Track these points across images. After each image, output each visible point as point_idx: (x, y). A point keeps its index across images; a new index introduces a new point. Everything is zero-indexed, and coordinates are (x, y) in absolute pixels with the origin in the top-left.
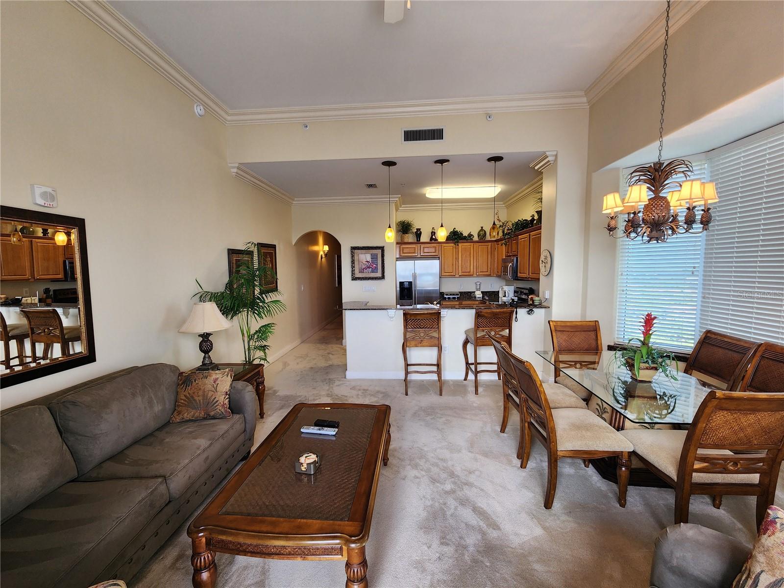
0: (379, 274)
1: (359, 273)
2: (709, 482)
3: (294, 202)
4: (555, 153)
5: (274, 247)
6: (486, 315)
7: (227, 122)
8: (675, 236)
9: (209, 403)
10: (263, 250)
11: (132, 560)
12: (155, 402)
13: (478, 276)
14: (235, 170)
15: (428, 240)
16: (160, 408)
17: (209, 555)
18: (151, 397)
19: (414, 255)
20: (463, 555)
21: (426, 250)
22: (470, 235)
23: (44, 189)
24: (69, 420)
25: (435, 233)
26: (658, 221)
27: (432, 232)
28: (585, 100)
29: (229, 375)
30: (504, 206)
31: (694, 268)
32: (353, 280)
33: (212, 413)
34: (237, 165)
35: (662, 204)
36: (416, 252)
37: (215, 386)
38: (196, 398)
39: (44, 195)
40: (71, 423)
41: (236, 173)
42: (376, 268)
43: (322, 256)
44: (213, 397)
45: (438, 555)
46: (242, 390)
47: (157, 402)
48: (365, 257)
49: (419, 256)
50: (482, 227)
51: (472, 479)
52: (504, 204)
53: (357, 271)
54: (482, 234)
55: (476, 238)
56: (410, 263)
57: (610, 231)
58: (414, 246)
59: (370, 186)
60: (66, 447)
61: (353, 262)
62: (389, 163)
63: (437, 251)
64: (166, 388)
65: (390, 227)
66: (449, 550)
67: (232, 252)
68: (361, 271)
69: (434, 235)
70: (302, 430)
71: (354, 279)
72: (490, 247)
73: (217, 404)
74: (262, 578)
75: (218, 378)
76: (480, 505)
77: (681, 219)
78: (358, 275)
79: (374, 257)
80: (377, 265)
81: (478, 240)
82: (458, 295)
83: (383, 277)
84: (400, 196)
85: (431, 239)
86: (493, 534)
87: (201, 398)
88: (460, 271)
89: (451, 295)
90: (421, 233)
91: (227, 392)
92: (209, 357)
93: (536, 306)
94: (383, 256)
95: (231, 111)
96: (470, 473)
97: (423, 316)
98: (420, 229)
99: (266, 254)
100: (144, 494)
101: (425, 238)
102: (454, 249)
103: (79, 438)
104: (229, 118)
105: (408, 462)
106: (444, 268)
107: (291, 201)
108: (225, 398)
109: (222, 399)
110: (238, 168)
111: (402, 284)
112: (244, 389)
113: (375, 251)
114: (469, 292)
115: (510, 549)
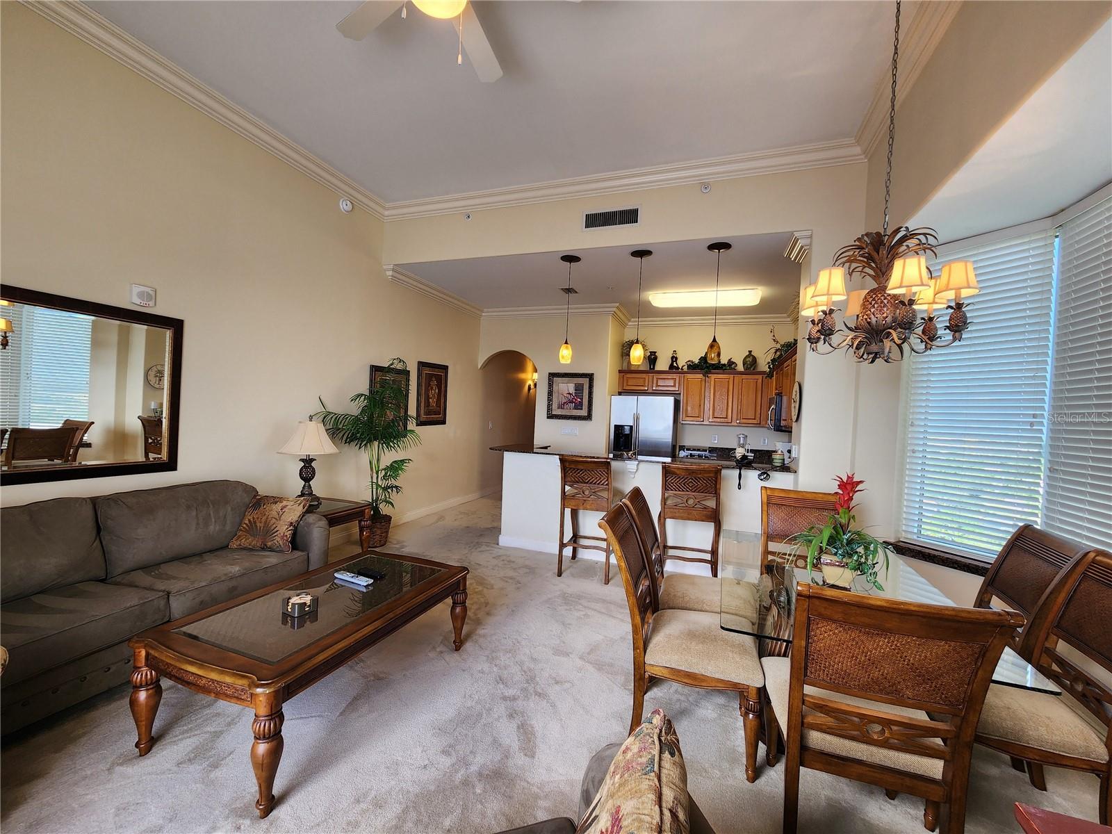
0: (584, 413)
1: (558, 408)
2: (844, 754)
3: (483, 314)
4: (809, 233)
5: (445, 368)
6: (678, 472)
7: (386, 218)
8: (929, 352)
9: (268, 531)
10: (427, 371)
11: (109, 669)
12: (213, 520)
13: (740, 425)
14: (390, 273)
15: (667, 369)
16: (217, 528)
17: (148, 673)
18: (210, 514)
19: (642, 388)
20: (457, 771)
21: (660, 383)
22: (731, 363)
23: (142, 289)
24: (109, 518)
25: (676, 358)
26: (876, 326)
27: (673, 358)
28: (857, 150)
29: (302, 505)
30: (789, 319)
31: (1034, 417)
32: (548, 418)
33: (269, 544)
34: (391, 267)
35: (883, 298)
36: (647, 385)
37: (281, 513)
38: (258, 524)
39: (141, 295)
40: (109, 522)
41: (392, 276)
42: (581, 403)
43: (529, 387)
44: (274, 526)
45: (426, 762)
46: (311, 524)
47: (215, 522)
48: (566, 387)
49: (650, 391)
50: (750, 352)
51: (553, 692)
52: (789, 316)
53: (555, 406)
54: (751, 362)
55: (740, 368)
56: (631, 400)
57: (812, 343)
58: (644, 375)
59: (569, 291)
60: (99, 544)
61: (550, 393)
62: (570, 259)
63: (677, 385)
64: (232, 508)
65: (566, 343)
66: (445, 762)
67: (375, 369)
68: (561, 406)
69: (676, 361)
70: (336, 575)
71: (551, 416)
72: (760, 381)
73: (276, 534)
74: (225, 729)
75: (287, 506)
76: (533, 722)
77: (941, 324)
78: (556, 412)
79: (579, 388)
80: (582, 399)
81: (743, 370)
82: (706, 451)
83: (589, 417)
84: (618, 304)
85: (671, 367)
86: (519, 760)
87: (262, 525)
88: (711, 417)
89: (694, 450)
90: (656, 358)
91: (291, 523)
92: (310, 487)
93: (775, 469)
94: (591, 387)
95: (387, 205)
96: (557, 683)
97: (587, 465)
98: (655, 352)
99: (430, 377)
100: (135, 601)
101: (663, 364)
102: (703, 382)
103: (115, 538)
104: (386, 213)
105: (487, 653)
106: (687, 410)
107: (478, 312)
108: (287, 528)
109: (283, 530)
110: (393, 270)
111: (619, 429)
112: (314, 524)
113: (580, 380)
114: (727, 449)
115: (525, 784)
